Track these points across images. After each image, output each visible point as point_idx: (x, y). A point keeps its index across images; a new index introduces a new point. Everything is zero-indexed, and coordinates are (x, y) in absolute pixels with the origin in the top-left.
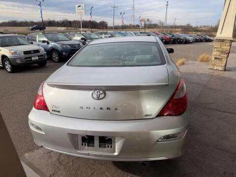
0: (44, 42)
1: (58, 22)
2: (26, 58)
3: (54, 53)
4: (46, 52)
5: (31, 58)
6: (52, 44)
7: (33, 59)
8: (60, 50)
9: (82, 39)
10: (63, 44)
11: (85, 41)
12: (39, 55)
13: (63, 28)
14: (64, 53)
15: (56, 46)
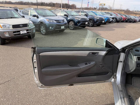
0: (34, 16)
1: (47, 3)
2: (14, 32)
3: (42, 27)
4: (34, 27)
5: (19, 31)
6: (41, 19)
7: (22, 32)
8: (47, 24)
9: (65, 15)
10: (50, 19)
11: (67, 17)
12: (27, 29)
13: (50, 7)
14: (51, 28)
15: (44, 21)
